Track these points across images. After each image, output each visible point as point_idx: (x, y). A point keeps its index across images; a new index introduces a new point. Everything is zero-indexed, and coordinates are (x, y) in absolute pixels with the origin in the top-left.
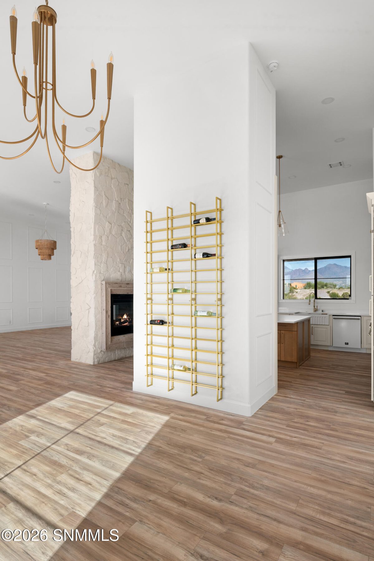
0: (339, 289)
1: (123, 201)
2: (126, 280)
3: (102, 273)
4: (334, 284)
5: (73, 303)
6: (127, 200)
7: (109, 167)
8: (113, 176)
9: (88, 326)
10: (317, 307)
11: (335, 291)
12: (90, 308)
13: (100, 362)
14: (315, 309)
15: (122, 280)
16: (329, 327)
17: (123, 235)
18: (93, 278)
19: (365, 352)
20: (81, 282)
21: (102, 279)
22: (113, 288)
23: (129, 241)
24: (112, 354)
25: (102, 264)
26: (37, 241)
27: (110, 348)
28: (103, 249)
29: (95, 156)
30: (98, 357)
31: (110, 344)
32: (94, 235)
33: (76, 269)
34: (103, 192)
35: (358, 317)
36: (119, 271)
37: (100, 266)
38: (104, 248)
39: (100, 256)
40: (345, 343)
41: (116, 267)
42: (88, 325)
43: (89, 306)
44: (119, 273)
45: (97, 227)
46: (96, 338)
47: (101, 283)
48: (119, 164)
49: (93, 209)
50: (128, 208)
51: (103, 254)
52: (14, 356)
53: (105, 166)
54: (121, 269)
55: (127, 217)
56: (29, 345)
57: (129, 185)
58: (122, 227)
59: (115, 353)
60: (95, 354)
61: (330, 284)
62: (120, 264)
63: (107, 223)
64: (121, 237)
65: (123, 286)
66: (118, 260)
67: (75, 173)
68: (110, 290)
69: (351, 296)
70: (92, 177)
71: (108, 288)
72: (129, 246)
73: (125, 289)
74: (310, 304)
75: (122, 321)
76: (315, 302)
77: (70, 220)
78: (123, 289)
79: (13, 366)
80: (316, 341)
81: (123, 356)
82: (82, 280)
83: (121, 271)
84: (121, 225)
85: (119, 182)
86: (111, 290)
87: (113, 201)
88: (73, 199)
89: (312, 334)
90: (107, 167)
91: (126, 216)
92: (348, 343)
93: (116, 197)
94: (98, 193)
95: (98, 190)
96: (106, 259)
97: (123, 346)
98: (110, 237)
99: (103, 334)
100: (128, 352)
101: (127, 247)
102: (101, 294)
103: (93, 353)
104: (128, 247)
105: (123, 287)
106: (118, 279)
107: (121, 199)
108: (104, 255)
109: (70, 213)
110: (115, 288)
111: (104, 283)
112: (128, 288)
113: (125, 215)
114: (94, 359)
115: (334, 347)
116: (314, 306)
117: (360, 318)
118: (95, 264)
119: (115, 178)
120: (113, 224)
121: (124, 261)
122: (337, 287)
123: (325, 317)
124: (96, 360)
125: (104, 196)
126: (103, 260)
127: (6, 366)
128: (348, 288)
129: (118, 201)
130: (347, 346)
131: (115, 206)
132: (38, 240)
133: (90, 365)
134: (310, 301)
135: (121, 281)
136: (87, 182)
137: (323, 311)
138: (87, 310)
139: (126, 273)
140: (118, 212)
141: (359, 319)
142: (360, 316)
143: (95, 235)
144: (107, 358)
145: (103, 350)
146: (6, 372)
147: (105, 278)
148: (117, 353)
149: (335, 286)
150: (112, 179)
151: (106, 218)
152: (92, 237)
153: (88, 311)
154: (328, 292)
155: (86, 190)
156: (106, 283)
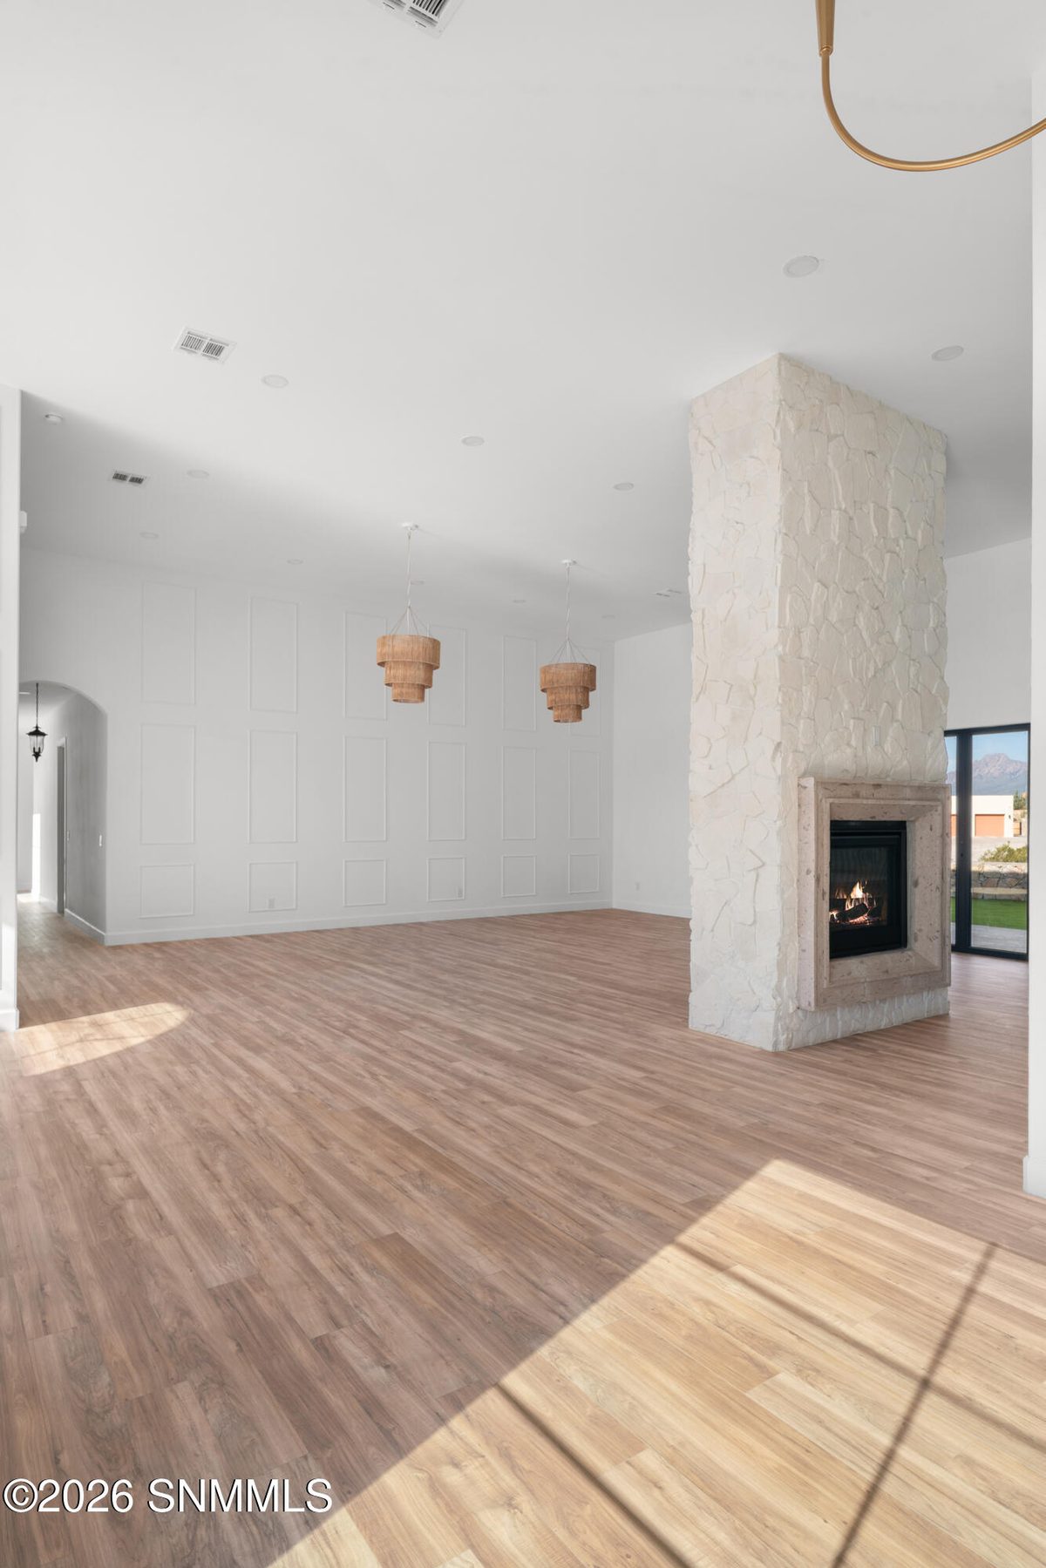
1: (861, 509)
2: (866, 774)
3: (802, 749)
5: (697, 846)
6: (872, 505)
7: (821, 401)
8: (832, 431)
9: (755, 922)
12: (764, 864)
13: (793, 1046)
15: (856, 774)
17: (861, 622)
18: (774, 768)
20: (729, 781)
21: (802, 769)
22: (836, 801)
23: (878, 643)
24: (828, 1019)
25: (802, 721)
26: (545, 670)
27: (825, 1001)
28: (804, 672)
29: (783, 367)
30: (788, 1028)
31: (825, 986)
32: (779, 627)
33: (709, 739)
34: (806, 483)
36: (849, 744)
37: (797, 728)
38: (806, 667)
39: (795, 694)
41: (841, 730)
42: (752, 920)
43: (760, 859)
44: (849, 751)
45: (788, 600)
46: (781, 965)
47: (799, 785)
48: (848, 388)
49: (776, 540)
50: (875, 530)
51: (804, 688)
52: (512, 996)
53: (810, 398)
54: (853, 735)
55: (871, 563)
56: (533, 964)
57: (878, 456)
58: (858, 596)
59: (834, 1015)
60: (778, 1018)
62: (852, 722)
63: (817, 585)
64: (855, 628)
65: (863, 793)
66: (846, 707)
67: (707, 438)
68: (828, 806)
70: (775, 438)
71: (821, 801)
72: (877, 660)
73: (870, 802)
75: (849, 906)
77: (690, 586)
78: (865, 802)
79: (526, 1029)
81: (858, 1030)
82: (733, 776)
83: (853, 743)
84: (855, 592)
85: (849, 448)
86: (831, 804)
87: (833, 512)
88: (697, 523)
90: (817, 401)
91: (869, 560)
93: (841, 498)
94: (791, 489)
95: (790, 479)
96: (814, 704)
97: (864, 995)
98: (823, 629)
99: (804, 951)
100: (870, 1015)
101: (872, 661)
102: (799, 820)
103: (774, 1012)
104: (875, 662)
105: (863, 798)
106: (847, 771)
107: (855, 502)
108: (806, 692)
109: (690, 566)
110: (843, 801)
111: (810, 782)
112: (880, 799)
113: (866, 555)
114: (776, 1033)
118: (783, 723)
119: (837, 436)
120: (831, 589)
121: (862, 709)
124: (782, 1038)
125: (807, 499)
126: (805, 709)
127: (508, 1029)
129: (845, 511)
131: (837, 527)
132: (549, 667)
133: (763, 1052)
135: (855, 777)
136: (752, 457)
138: (750, 871)
139: (869, 749)
140: (846, 548)
143: (782, 625)
144: (811, 1034)
145: (804, 1004)
146: (520, 1052)
147: (811, 764)
148: (839, 1017)
150: (830, 438)
151: (814, 568)
152: (774, 634)
153: (753, 874)
155: (749, 484)
156: (817, 784)
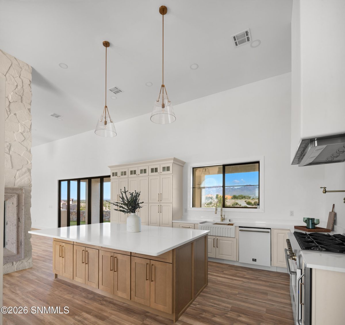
0: (252, 199)
4: (249, 196)
10: (224, 216)
11: (250, 201)
14: (222, 218)
16: (235, 239)
19: (276, 271)
35: (267, 230)
40: (253, 259)
61: (247, 197)
69: (259, 205)
74: (216, 213)
76: (223, 211)
80: (221, 254)
89: (217, 247)
92: (256, 259)
115: (240, 262)
116: (222, 216)
117: (269, 230)
122: (251, 198)
123: (231, 229)
128: (257, 199)
130: (254, 263)
134: (216, 210)
137: (230, 221)
141: (268, 232)
142: (270, 229)
149: (250, 198)
154: (246, 201)
